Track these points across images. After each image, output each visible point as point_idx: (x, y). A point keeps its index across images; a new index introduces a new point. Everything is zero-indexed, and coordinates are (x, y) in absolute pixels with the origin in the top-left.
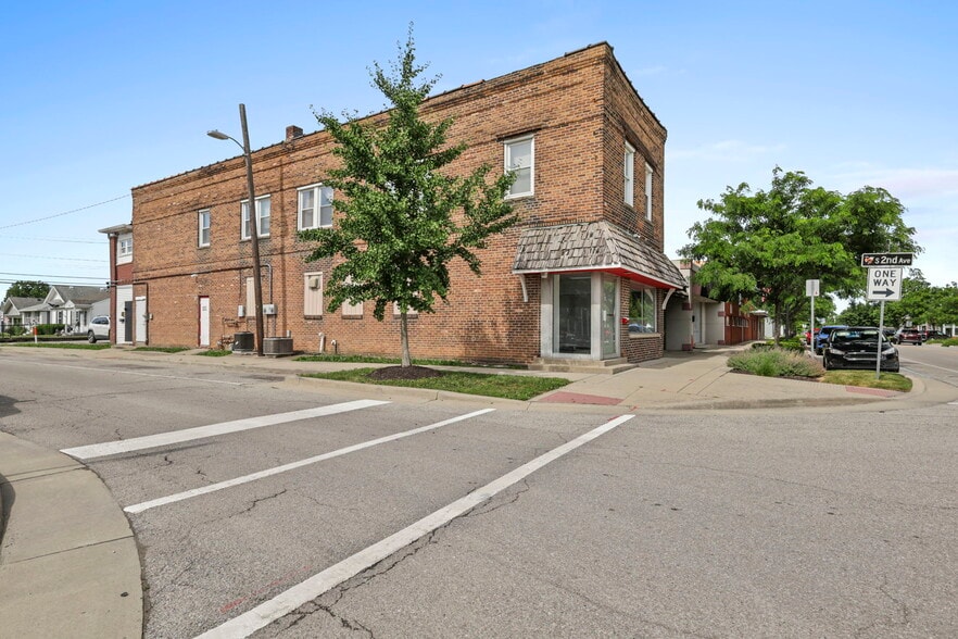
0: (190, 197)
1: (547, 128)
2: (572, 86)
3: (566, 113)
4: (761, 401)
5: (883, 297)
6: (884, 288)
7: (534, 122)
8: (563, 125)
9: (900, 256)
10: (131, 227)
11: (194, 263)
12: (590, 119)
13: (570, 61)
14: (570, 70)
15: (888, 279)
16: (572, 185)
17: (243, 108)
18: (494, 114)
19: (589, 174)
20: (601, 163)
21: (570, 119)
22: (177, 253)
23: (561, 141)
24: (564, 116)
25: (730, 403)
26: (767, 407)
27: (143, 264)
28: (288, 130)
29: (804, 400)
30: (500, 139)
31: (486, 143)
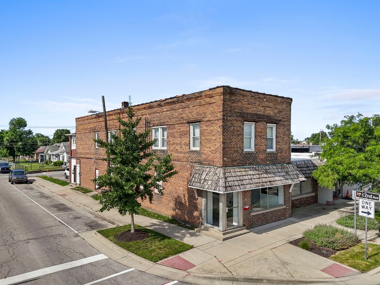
0: (92, 126)
1: (203, 121)
2: (212, 103)
3: (210, 116)
4: (244, 279)
5: (366, 215)
6: (366, 211)
7: (199, 118)
8: (209, 121)
9: (373, 195)
10: (75, 135)
11: (94, 154)
12: (218, 120)
13: (211, 92)
14: (211, 97)
15: (368, 206)
16: (212, 148)
17: (103, 97)
18: (187, 111)
19: (218, 145)
20: (222, 141)
21: (211, 119)
22: (88, 149)
23: (208, 128)
24: (209, 117)
25: (229, 277)
26: (247, 281)
27: (79, 151)
28: (122, 103)
29: (267, 280)
30: (189, 123)
31: (184, 124)
